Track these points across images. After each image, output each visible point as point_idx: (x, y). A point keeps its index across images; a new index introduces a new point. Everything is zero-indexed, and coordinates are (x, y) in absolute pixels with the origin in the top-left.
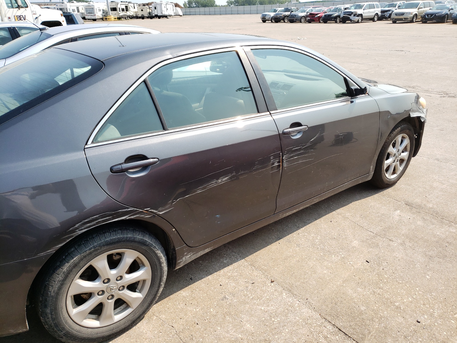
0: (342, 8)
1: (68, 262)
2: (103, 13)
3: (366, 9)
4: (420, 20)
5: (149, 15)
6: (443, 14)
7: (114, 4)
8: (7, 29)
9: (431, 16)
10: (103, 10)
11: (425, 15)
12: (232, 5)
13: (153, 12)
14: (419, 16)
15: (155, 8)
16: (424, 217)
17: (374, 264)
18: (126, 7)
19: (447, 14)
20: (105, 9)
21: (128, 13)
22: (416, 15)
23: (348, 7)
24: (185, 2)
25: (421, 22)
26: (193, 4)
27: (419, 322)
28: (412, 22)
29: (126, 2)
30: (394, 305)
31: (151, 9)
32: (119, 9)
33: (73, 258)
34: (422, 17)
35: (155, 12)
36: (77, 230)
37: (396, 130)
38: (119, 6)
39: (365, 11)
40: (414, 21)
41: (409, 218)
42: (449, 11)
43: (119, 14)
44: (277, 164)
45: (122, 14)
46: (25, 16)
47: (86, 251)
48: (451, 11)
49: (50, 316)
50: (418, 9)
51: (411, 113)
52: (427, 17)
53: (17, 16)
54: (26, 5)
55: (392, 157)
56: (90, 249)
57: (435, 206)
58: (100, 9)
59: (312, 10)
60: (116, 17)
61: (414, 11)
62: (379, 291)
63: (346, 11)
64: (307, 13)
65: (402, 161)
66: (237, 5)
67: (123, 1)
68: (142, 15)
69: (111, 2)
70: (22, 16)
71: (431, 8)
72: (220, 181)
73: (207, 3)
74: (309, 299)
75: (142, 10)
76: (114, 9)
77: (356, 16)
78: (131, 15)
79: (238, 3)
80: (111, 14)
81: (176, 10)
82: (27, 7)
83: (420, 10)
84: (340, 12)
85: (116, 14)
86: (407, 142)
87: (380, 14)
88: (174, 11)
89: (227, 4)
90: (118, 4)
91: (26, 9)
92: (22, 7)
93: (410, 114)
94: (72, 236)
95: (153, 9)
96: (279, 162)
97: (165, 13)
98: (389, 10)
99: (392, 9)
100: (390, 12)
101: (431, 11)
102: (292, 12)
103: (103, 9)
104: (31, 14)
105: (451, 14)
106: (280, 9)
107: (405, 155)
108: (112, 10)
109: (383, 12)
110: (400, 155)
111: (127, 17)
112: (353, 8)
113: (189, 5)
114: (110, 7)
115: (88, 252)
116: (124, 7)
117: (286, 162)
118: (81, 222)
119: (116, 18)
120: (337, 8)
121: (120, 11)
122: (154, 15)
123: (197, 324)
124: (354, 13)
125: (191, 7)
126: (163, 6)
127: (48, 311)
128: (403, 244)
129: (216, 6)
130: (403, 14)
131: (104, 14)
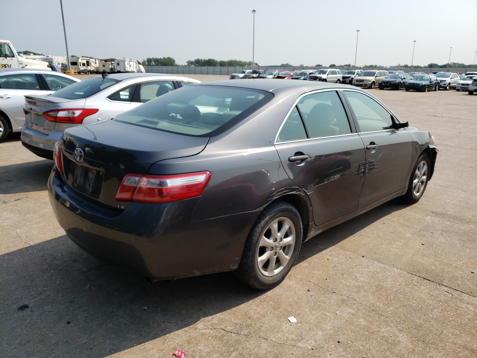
0: (308, 73)
1: (263, 220)
2: (62, 66)
3: (329, 75)
4: (377, 87)
5: (111, 71)
6: (397, 83)
7: (74, 58)
8: (34, 75)
9: (387, 84)
10: (62, 64)
11: (382, 83)
12: (193, 65)
13: (116, 68)
14: (377, 83)
15: (118, 64)
16: (449, 219)
17: (428, 246)
18: (88, 62)
19: (401, 83)
20: (64, 63)
21: (89, 68)
22: (374, 82)
23: (313, 72)
24: (144, 60)
25: (379, 89)
26: (153, 62)
27: (473, 273)
28: (370, 88)
29: (88, 57)
30: (453, 266)
31: (114, 65)
32: (80, 63)
33: (266, 217)
34: (379, 84)
35: (118, 68)
36: (274, 196)
37: (421, 157)
38: (80, 61)
39: (329, 76)
40: (373, 88)
41: (438, 220)
42: (402, 80)
43: (80, 68)
44: (363, 170)
45: (82, 68)
46: (11, 65)
47: (272, 214)
48: (404, 80)
49: (251, 258)
50: (376, 77)
51: (430, 145)
52: (383, 84)
53: (2, 65)
54: (13, 55)
55: (417, 178)
56: (274, 213)
57: (453, 214)
58: (59, 63)
59: (279, 73)
60: (77, 71)
61: (372, 79)
62: (439, 259)
63: (311, 75)
64: (275, 75)
65: (422, 182)
66: (197, 66)
67: (84, 56)
68: (104, 70)
69: (72, 56)
70: (8, 65)
71: (386, 77)
72: (336, 176)
73: (167, 62)
74: (394, 264)
75: (104, 66)
76: (75, 64)
77: (321, 80)
78: (92, 70)
79: (198, 64)
80: (70, 68)
81: (139, 67)
82: (14, 56)
83: (377, 78)
84: (306, 76)
85: (76, 68)
86: (425, 167)
87: (341, 79)
88: (137, 68)
89: (187, 64)
90: (78, 58)
91: (13, 58)
92: (9, 57)
93: (428, 146)
94: (271, 200)
95: (116, 65)
96: (364, 169)
97: (128, 69)
98: (349, 77)
99: (351, 76)
100: (350, 79)
101: (386, 80)
102: (260, 74)
103: (62, 62)
104: (17, 63)
105: (404, 83)
106: (248, 71)
107: (424, 177)
108: (72, 64)
109: (344, 78)
110: (422, 177)
111: (88, 72)
112: (317, 73)
113: (148, 63)
114: (70, 61)
115: (273, 214)
116: (85, 62)
117: (368, 169)
118: (276, 191)
119: (75, 73)
120: (303, 73)
121: (80, 66)
122: (116, 71)
123: (326, 279)
124: (319, 78)
125: (150, 65)
126: (126, 63)
127: (251, 254)
128: (442, 234)
129: (176, 65)
130: (362, 81)
131: (62, 68)
